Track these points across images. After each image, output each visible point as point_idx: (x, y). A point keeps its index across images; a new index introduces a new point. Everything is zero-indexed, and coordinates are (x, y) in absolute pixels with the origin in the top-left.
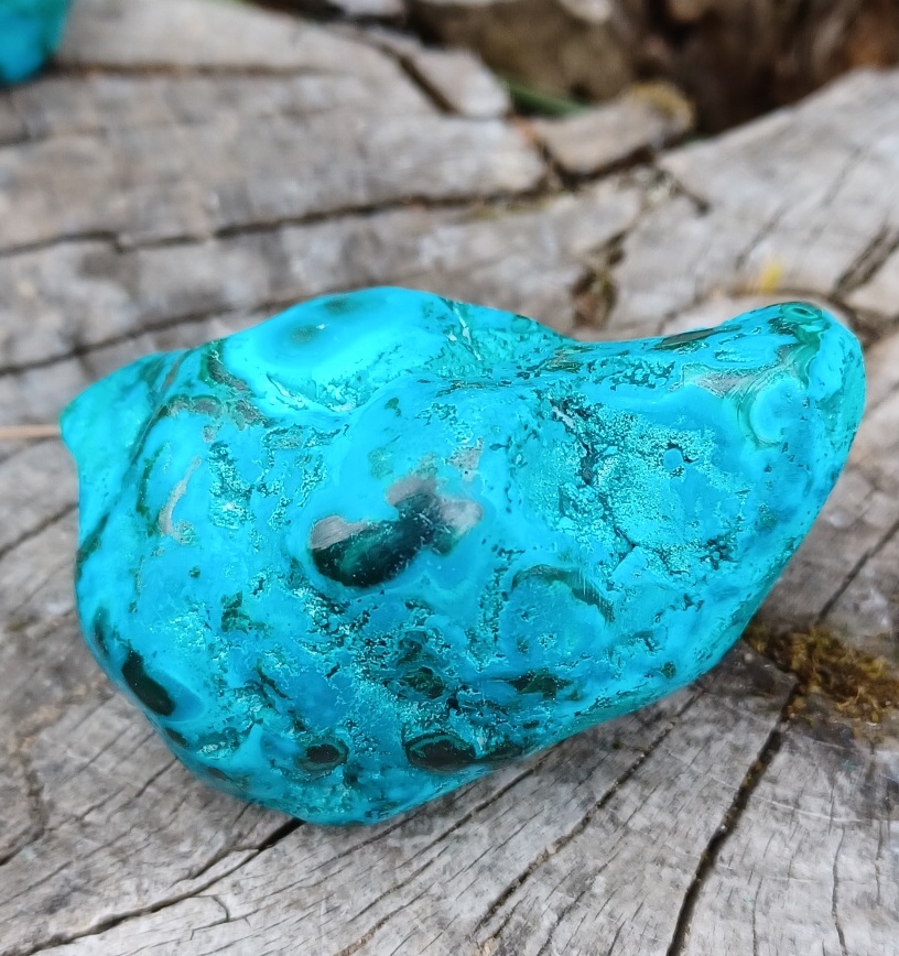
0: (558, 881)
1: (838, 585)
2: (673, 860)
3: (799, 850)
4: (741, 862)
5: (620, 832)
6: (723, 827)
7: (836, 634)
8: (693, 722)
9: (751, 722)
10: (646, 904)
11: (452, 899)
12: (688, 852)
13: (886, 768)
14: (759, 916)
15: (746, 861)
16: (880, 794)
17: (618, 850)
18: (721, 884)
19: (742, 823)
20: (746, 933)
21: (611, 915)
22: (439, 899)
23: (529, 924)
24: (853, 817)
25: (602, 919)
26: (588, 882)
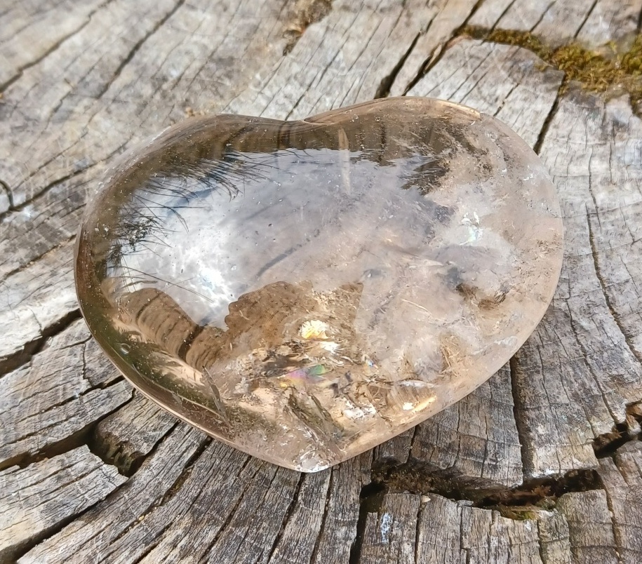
1: (583, 19)
3: (571, 161)
7: (584, 47)
8: (514, 100)
9: (543, 97)
13: (612, 114)
16: (610, 128)
24: (597, 141)
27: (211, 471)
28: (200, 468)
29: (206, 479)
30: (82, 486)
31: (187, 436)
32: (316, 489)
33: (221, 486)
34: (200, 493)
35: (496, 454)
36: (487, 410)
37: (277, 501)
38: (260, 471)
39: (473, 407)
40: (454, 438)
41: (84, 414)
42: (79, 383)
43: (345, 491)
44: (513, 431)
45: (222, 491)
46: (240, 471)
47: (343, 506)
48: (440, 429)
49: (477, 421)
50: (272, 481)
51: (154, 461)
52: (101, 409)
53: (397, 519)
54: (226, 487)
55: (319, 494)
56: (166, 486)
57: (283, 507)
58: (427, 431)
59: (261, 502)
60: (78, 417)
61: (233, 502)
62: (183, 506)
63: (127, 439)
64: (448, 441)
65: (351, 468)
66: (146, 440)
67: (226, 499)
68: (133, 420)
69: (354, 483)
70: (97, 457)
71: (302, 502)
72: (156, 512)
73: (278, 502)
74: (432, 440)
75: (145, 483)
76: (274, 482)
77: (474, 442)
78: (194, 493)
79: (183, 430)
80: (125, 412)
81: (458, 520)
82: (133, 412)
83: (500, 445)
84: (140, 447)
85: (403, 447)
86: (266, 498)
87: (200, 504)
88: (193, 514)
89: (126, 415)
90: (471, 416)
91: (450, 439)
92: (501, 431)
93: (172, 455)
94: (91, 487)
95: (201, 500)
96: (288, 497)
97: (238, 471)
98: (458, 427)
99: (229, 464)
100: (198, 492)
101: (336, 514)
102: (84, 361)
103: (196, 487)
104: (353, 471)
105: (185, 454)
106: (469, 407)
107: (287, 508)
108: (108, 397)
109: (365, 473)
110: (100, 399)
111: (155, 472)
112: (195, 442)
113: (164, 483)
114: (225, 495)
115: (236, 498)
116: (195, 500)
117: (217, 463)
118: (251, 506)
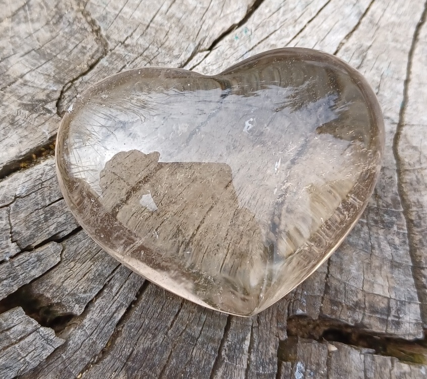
27: (141, 331)
28: (131, 327)
29: (136, 338)
30: (22, 349)
31: (116, 297)
32: (238, 346)
33: (151, 344)
34: (132, 351)
35: (398, 310)
36: (389, 270)
37: (203, 357)
38: (187, 330)
39: (376, 267)
40: (360, 296)
41: (15, 277)
42: (8, 246)
43: (264, 347)
44: (413, 289)
45: (153, 349)
46: (168, 330)
47: (263, 360)
48: (347, 288)
49: (380, 280)
50: (198, 338)
51: (86, 322)
52: (33, 273)
53: (308, 367)
54: (156, 345)
55: (241, 350)
56: (100, 346)
57: (209, 363)
58: (336, 290)
59: (189, 359)
60: (10, 280)
61: (164, 359)
62: (118, 364)
63: (59, 301)
64: (355, 299)
65: (269, 326)
66: (78, 301)
67: (157, 357)
68: (63, 282)
69: (273, 339)
70: (32, 320)
71: (226, 358)
72: (92, 370)
73: (205, 358)
74: (341, 298)
75: (79, 342)
76: (200, 339)
77: (378, 300)
78: (127, 352)
79: (112, 292)
80: (55, 274)
81: (362, 367)
82: (63, 275)
83: (401, 302)
84: (72, 308)
85: (314, 304)
86: (194, 354)
87: (133, 362)
88: (127, 371)
89: (56, 278)
90: (374, 276)
91: (357, 297)
92: (402, 289)
93: (103, 315)
94: (30, 349)
95: (134, 359)
96: (213, 353)
97: (166, 330)
98: (363, 286)
99: (158, 324)
100: (130, 350)
101: (257, 368)
102: (10, 224)
103: (129, 346)
104: (271, 328)
105: (115, 315)
106: (373, 268)
107: (213, 364)
108: (37, 261)
109: (282, 329)
110: (30, 263)
111: (89, 332)
112: (124, 303)
113: (98, 342)
114: (156, 353)
115: (166, 355)
116: (128, 359)
117: (147, 322)
118: (181, 363)
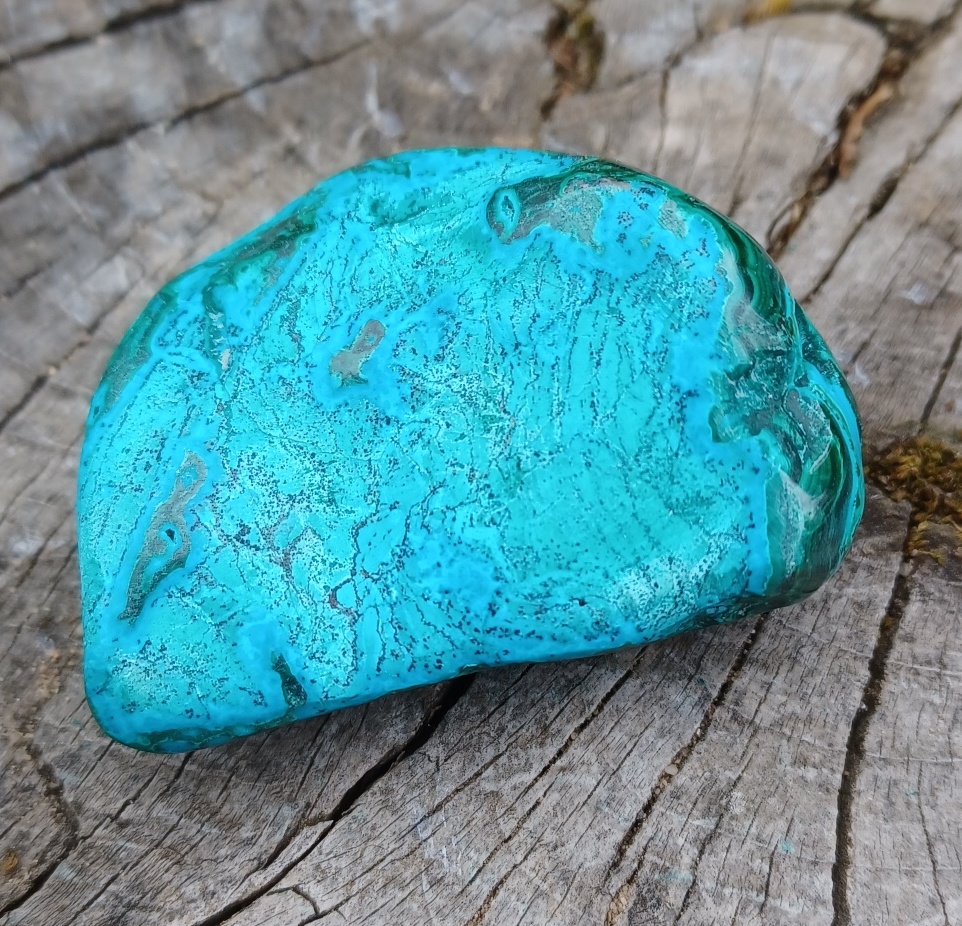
0: (690, 806)
2: (816, 757)
4: (893, 747)
5: (748, 732)
6: (864, 706)
10: (796, 820)
11: (571, 846)
12: (830, 745)
14: (926, 810)
15: (897, 744)
17: (749, 756)
18: (876, 778)
19: (884, 696)
20: (916, 834)
21: (758, 839)
22: (555, 848)
23: (668, 864)
25: (750, 845)
26: (724, 802)
